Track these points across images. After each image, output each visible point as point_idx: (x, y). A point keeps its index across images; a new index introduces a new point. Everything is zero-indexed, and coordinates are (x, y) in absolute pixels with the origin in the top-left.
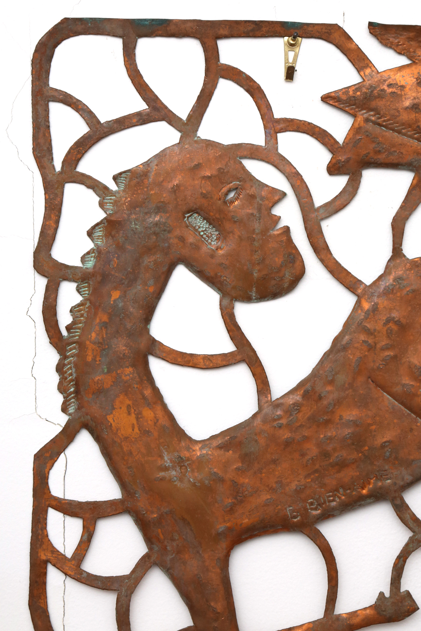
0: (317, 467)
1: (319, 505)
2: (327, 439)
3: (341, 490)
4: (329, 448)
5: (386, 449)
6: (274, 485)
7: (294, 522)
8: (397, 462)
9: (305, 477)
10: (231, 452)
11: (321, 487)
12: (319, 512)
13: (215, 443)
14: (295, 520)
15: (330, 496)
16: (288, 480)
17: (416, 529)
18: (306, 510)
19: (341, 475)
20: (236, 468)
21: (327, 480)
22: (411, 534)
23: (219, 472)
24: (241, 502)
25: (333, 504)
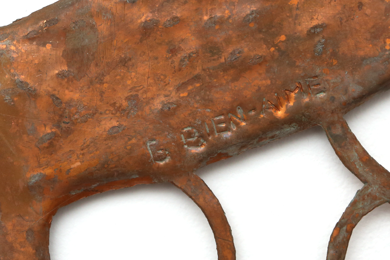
0: (198, 71)
1: (202, 136)
2: (215, 23)
3: (240, 111)
4: (219, 38)
5: (317, 39)
6: (125, 104)
7: (159, 167)
8: (335, 62)
9: (179, 89)
10: (49, 46)
11: (206, 106)
12: (201, 149)
13: (22, 32)
14: (162, 163)
15: (220, 122)
16: (149, 95)
17: (370, 178)
18: (180, 145)
19: (240, 85)
20: (58, 74)
21: (216, 95)
22: (360, 186)
23: (29, 81)
24: (68, 132)
25: (228, 135)
